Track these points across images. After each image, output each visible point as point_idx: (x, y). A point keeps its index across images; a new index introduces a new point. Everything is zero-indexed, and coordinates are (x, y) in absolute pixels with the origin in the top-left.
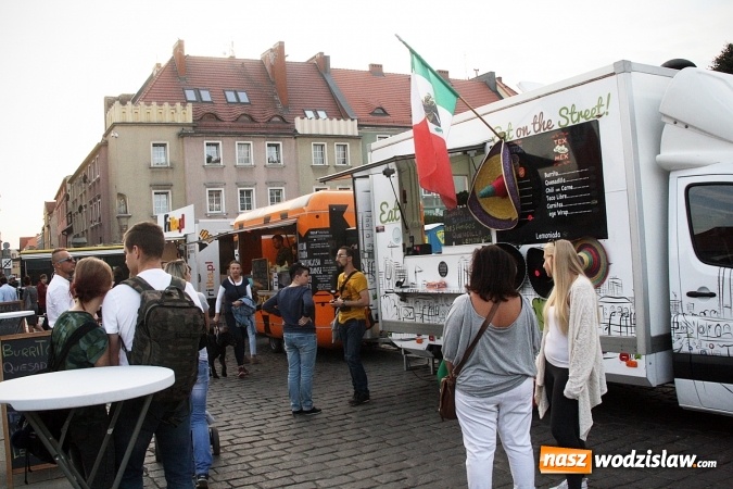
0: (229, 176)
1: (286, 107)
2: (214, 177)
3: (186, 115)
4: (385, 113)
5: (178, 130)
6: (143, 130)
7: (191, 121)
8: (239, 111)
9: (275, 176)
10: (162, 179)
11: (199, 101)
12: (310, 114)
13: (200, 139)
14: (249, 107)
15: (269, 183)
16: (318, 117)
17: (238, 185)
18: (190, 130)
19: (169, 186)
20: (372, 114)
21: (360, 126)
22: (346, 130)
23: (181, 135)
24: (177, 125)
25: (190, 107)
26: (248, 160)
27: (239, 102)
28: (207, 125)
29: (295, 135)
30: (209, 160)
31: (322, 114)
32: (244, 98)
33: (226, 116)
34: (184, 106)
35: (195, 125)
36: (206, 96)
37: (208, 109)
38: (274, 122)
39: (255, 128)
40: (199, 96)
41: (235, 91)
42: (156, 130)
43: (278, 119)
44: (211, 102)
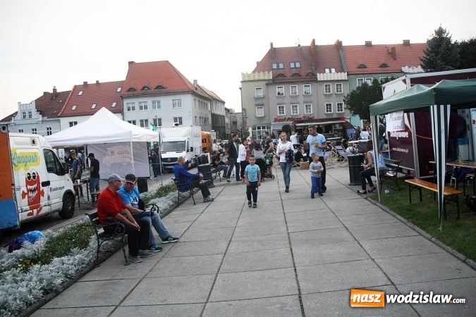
0: (287, 100)
1: (316, 69)
2: (281, 101)
3: (269, 76)
4: (365, 67)
5: (266, 82)
6: (251, 83)
7: (272, 78)
8: (294, 71)
9: (308, 99)
10: (260, 102)
11: (278, 68)
12: (327, 70)
13: (275, 85)
14: (299, 69)
15: (304, 102)
16: (331, 72)
17: (291, 103)
18: (271, 82)
19: (263, 105)
20: (359, 68)
21: (348, 75)
22: (341, 77)
23: (267, 84)
24: (266, 80)
25: (271, 73)
26: (295, 93)
27: (295, 67)
28: (279, 79)
29: (316, 81)
30: (279, 94)
31: (333, 70)
32: (298, 65)
33: (288, 74)
34: (269, 72)
35: (273, 80)
36: (281, 66)
37: (281, 72)
38: (309, 76)
39: (300, 79)
40: (278, 66)
41: (295, 62)
42: (257, 83)
43: (311, 74)
44: (283, 69)
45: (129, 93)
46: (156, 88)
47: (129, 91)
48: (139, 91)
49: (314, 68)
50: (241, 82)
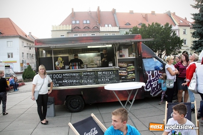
4: (130, 24)
5: (67, 32)
6: (58, 32)
7: (71, 29)
8: (85, 25)
12: (106, 26)
13: (73, 34)
14: (89, 24)
16: (108, 26)
18: (70, 31)
20: (126, 25)
21: (119, 28)
22: (115, 30)
24: (67, 30)
25: (71, 26)
27: (87, 23)
28: (75, 30)
29: (99, 32)
31: (110, 25)
33: (82, 27)
34: (69, 25)
36: (78, 22)
37: (77, 25)
38: (95, 28)
39: (89, 30)
40: (76, 22)
41: (86, 20)
42: (62, 32)
43: (96, 27)
44: (79, 24)
49: (98, 24)
50: (51, 31)
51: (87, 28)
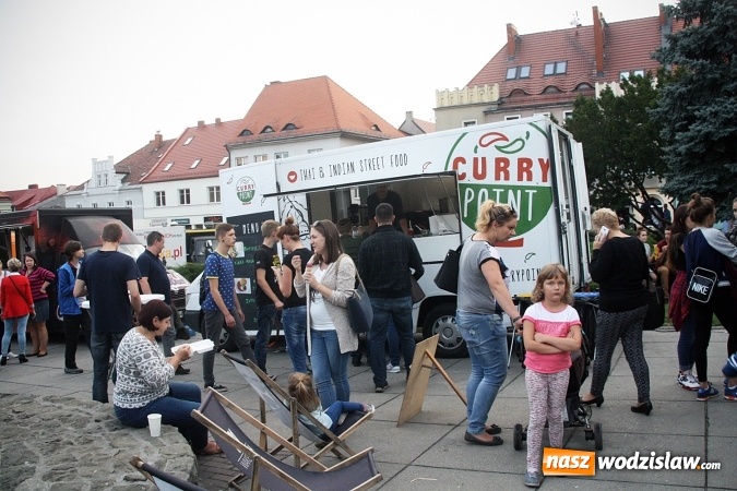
1: (600, 73)
3: (493, 94)
5: (485, 108)
6: (456, 111)
7: (497, 99)
8: (550, 82)
11: (517, 78)
12: (625, 76)
13: (502, 115)
14: (562, 77)
18: (495, 107)
23: (486, 113)
24: (484, 104)
25: (496, 88)
27: (555, 74)
28: (512, 101)
31: (640, 74)
32: (561, 68)
33: (536, 89)
34: (491, 86)
35: (500, 103)
36: (525, 72)
37: (520, 85)
38: (582, 90)
39: (558, 98)
40: (518, 73)
41: (556, 63)
42: (466, 110)
43: (586, 86)
44: (528, 78)
45: (241, 139)
46: (285, 129)
47: (242, 134)
48: (256, 136)
49: (595, 72)
50: (436, 110)
51: (553, 92)
